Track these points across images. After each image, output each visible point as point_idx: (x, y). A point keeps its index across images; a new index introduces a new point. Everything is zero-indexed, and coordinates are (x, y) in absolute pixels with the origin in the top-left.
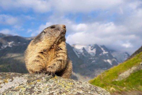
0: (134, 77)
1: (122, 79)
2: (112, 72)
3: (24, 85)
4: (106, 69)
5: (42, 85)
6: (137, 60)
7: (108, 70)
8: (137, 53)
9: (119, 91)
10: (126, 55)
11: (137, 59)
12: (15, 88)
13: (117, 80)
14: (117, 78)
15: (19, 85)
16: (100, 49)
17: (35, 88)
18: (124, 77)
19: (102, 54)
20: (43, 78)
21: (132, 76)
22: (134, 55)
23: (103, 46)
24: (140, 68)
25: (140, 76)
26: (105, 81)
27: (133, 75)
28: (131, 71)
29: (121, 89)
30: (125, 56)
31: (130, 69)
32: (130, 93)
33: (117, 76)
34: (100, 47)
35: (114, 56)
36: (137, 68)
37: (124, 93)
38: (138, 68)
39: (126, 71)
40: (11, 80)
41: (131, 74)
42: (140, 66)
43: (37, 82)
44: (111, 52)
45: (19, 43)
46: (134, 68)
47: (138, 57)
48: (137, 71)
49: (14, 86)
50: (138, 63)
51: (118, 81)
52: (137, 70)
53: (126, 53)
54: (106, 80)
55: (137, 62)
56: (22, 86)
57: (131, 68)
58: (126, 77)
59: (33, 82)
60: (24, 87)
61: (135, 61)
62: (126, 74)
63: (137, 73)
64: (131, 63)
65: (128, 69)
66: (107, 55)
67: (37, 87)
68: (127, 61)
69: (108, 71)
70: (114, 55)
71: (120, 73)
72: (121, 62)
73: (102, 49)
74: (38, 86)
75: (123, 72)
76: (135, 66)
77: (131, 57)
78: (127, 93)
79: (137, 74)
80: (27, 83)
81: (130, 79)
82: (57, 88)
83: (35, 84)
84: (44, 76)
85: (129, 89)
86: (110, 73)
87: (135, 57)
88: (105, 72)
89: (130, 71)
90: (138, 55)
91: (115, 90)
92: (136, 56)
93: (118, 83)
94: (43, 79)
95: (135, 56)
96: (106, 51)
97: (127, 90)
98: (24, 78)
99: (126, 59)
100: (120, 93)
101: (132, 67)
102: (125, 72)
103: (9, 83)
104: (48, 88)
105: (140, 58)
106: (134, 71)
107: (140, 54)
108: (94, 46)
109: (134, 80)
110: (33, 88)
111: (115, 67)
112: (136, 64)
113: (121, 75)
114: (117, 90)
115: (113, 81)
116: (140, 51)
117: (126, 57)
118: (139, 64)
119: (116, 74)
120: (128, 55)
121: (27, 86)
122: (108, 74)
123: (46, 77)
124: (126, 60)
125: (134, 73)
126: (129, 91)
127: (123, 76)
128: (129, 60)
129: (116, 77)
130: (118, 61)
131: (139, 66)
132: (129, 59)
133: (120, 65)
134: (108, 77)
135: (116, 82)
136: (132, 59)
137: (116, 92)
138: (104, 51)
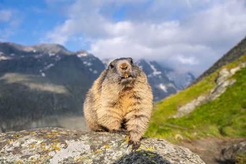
0: (201, 111)
1: (183, 115)
2: (168, 104)
3: (88, 155)
4: (158, 100)
5: (114, 153)
6: (207, 86)
7: (162, 101)
8: (207, 74)
9: (189, 139)
10: (190, 76)
11: (207, 84)
12: (75, 159)
13: (175, 117)
14: (175, 114)
15: (81, 155)
16: (149, 67)
17: (106, 158)
18: (185, 112)
19: (153, 75)
20: (113, 142)
21: (198, 110)
22: (201, 77)
23: (154, 63)
24: (210, 98)
25: (209, 111)
26: (157, 119)
27: (199, 108)
28: (197, 103)
29: (191, 137)
30: (187, 78)
31: (195, 100)
32: (203, 141)
33: (176, 110)
34: (149, 63)
35: (170, 79)
36: (206, 97)
37: (196, 142)
38: (208, 98)
39: (190, 102)
40: (63, 145)
41: (196, 107)
42: (211, 94)
43: (107, 150)
44: (165, 72)
45: (12, 55)
46: (201, 98)
47: (209, 80)
48: (205, 103)
49: (73, 157)
50: (208, 90)
51: (177, 118)
52: (206, 100)
53: (189, 74)
54: (158, 117)
55: (206, 89)
56: (85, 156)
57: (196, 98)
58: (189, 112)
59: (99, 148)
60: (89, 158)
61: (203, 88)
62: (189, 107)
63: (205, 105)
64: (197, 89)
65: (193, 100)
66: (160, 77)
67: (108, 158)
68: (191, 88)
69: (162, 103)
70: (170, 76)
71: (180, 107)
72: (181, 88)
73: (152, 67)
74: (109, 155)
75: (185, 104)
76: (203, 95)
77: (198, 80)
78: (199, 141)
79: (205, 107)
80: (92, 151)
81: (195, 114)
82: (138, 158)
83: (104, 153)
84: (114, 139)
85: (202, 136)
86: (166, 105)
87: (204, 81)
88: (157, 104)
89: (195, 102)
90: (208, 77)
91: (182, 138)
92: (206, 79)
93: (177, 121)
94: (113, 144)
95: (203, 78)
96: (158, 71)
97: (199, 137)
98: (84, 142)
99: (188, 83)
100: (189, 142)
101: (198, 96)
102: (188, 104)
103: (62, 150)
104: (125, 159)
105: (211, 83)
106: (201, 102)
107: (211, 77)
108: (139, 62)
109: (201, 116)
110: (102, 158)
111: (172, 96)
112: (205, 92)
113: (181, 109)
114: (186, 138)
115: (169, 117)
116: (211, 71)
117: (189, 80)
118: (210, 92)
119: (175, 107)
120: (193, 77)
121: (93, 156)
122: (162, 108)
123: (117, 140)
124: (189, 86)
125: (202, 105)
126: (202, 138)
127: (185, 110)
128: (194, 85)
129: (173, 112)
130: (176, 87)
131: (209, 95)
132: (194, 83)
133: (181, 93)
134: (161, 112)
135: (173, 119)
136: (199, 84)
137: (183, 141)
138: (155, 70)
